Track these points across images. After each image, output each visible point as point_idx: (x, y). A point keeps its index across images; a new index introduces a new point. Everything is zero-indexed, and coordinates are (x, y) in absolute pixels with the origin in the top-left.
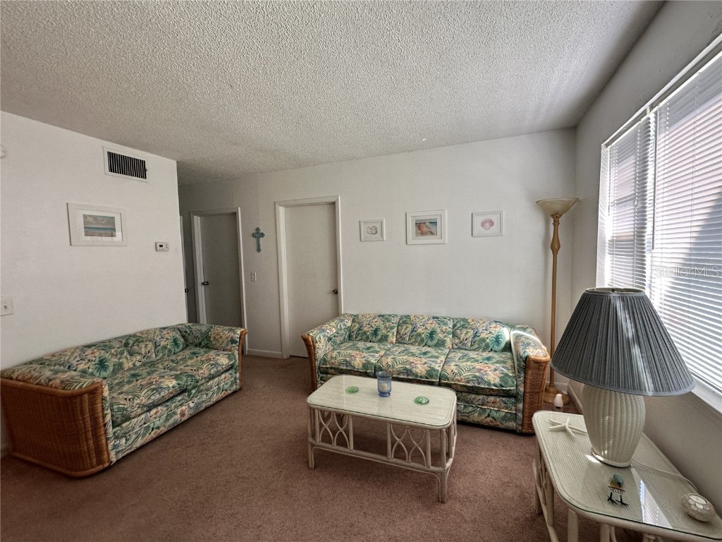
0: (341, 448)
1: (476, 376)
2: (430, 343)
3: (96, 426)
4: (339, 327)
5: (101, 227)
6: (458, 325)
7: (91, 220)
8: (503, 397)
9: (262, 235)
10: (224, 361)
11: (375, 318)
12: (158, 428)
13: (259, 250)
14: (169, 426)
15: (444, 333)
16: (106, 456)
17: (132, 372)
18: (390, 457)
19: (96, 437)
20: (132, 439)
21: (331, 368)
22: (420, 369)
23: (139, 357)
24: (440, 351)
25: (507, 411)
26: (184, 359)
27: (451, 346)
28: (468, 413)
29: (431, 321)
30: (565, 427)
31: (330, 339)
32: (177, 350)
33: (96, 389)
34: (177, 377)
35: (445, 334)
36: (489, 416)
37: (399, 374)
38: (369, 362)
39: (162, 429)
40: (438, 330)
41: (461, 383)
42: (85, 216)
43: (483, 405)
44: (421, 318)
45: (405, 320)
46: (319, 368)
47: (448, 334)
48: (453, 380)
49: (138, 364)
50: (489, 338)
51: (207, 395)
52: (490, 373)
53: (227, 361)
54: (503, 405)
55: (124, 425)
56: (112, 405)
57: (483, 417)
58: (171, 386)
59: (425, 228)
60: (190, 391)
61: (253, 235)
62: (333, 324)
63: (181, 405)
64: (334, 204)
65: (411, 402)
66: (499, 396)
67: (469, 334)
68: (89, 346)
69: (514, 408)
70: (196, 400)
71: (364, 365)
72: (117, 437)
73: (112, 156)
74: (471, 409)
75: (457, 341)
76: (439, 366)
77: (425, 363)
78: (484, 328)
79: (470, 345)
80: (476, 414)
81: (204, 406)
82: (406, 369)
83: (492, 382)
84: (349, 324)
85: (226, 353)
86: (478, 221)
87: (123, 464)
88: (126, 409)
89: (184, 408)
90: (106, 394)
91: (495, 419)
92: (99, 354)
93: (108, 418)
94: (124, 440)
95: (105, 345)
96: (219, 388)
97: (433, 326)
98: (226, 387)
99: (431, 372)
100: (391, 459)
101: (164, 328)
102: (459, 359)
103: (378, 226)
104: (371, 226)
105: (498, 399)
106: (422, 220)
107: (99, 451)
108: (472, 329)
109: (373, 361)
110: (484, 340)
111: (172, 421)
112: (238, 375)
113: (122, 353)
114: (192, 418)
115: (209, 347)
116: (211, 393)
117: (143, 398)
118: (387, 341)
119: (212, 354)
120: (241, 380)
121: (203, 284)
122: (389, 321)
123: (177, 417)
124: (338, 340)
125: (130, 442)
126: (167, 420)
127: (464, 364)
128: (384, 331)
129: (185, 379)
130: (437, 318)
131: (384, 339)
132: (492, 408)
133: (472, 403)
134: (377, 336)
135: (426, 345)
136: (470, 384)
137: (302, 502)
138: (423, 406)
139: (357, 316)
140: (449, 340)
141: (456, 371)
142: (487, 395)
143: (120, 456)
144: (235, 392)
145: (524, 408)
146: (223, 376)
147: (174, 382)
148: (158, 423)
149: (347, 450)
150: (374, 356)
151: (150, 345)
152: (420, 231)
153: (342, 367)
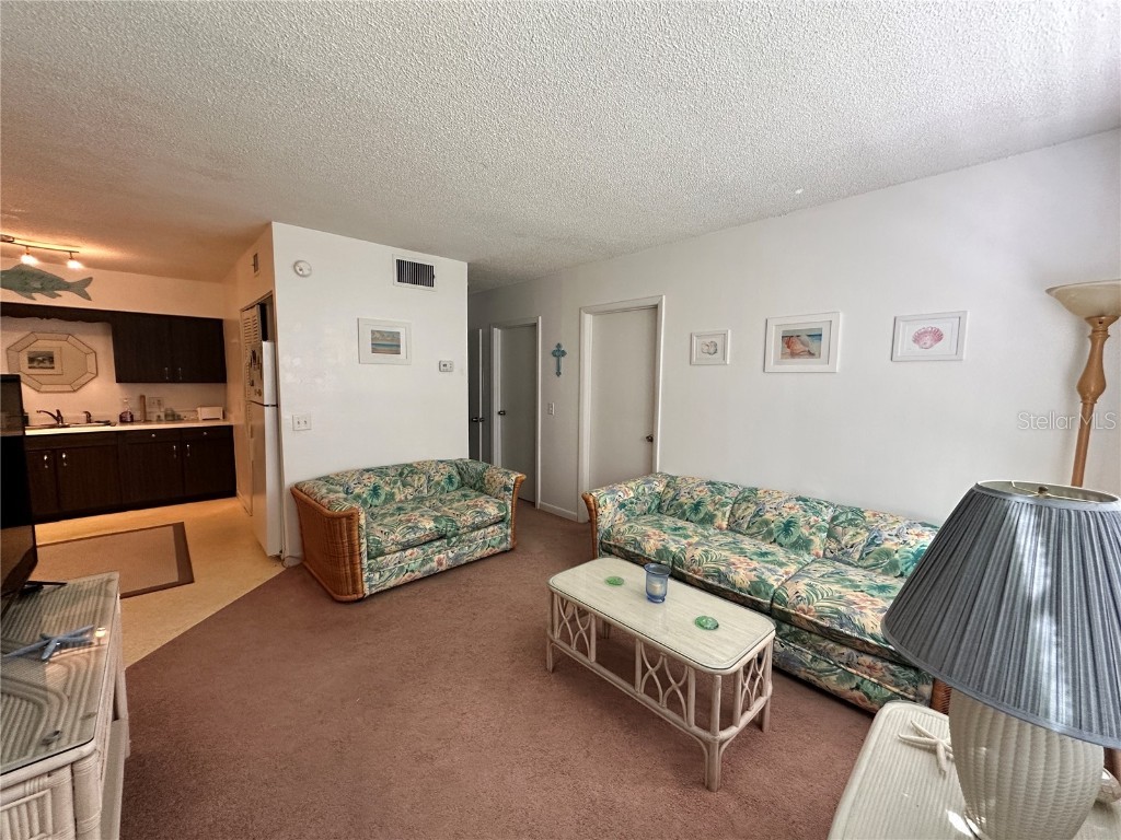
0: (581, 656)
1: (838, 612)
2: (782, 539)
3: (353, 553)
4: (640, 490)
5: (386, 344)
6: (842, 518)
7: (378, 335)
8: (892, 662)
9: (564, 353)
10: (492, 510)
11: (701, 484)
12: (412, 571)
13: (559, 374)
14: (425, 572)
15: (811, 528)
16: (360, 586)
17: (400, 505)
18: (638, 689)
19: (353, 564)
20: (386, 577)
21: (615, 546)
22: (742, 576)
23: (411, 490)
24: (793, 556)
25: (897, 690)
26: (451, 501)
27: (821, 553)
28: (820, 672)
29: (790, 504)
30: (936, 745)
31: (622, 506)
32: (451, 488)
33: (352, 515)
34: (436, 519)
35: (814, 530)
36: (858, 688)
37: (707, 576)
38: (666, 549)
39: (417, 573)
40: (802, 521)
41: (807, 617)
42: (373, 332)
43: (848, 665)
44: (776, 495)
45: (748, 496)
46: (601, 543)
47: (819, 529)
48: (794, 607)
49: (410, 497)
50: (901, 552)
51: (470, 547)
52: (869, 613)
53: (496, 511)
54: (890, 678)
55: (379, 559)
56: (368, 535)
57: (846, 687)
58: (428, 527)
59: (799, 344)
60: (449, 539)
61: (554, 354)
62: (632, 485)
63: (440, 552)
64: (656, 308)
65: (690, 619)
66: (884, 659)
67: (859, 539)
68: (368, 471)
69: (911, 689)
70: (456, 550)
71: (659, 552)
72: (371, 570)
73: (400, 263)
74: (824, 665)
75: (834, 546)
76: (777, 580)
77: (755, 569)
78: (894, 532)
79: (858, 557)
80: (834, 678)
81: (465, 559)
82: (719, 571)
83: (869, 631)
84: (660, 488)
85: (497, 500)
86: (906, 333)
87: (375, 600)
88: (379, 542)
89: (442, 556)
90: (362, 522)
91: (870, 698)
92: (375, 480)
93: (364, 547)
94: (377, 575)
95: (381, 472)
96: (484, 542)
97: (793, 512)
98: (493, 543)
99: (758, 586)
100: (639, 692)
101: (442, 462)
102: (823, 576)
103: (718, 341)
104: (708, 341)
105: (880, 664)
106: (794, 331)
107: (355, 579)
108: (868, 530)
109: (673, 548)
110: (888, 554)
111: (427, 567)
112: (509, 531)
113: (395, 483)
114: (450, 570)
115: (482, 491)
116: (474, 546)
117: (397, 536)
118: (712, 523)
119: (483, 499)
120: (514, 539)
121: (499, 413)
122: (721, 492)
123: (434, 564)
124: (638, 509)
125: (383, 579)
126: (422, 565)
127: (826, 586)
128: (711, 508)
129: (444, 523)
130: (805, 500)
131: (708, 520)
132: (865, 676)
133: (828, 656)
134: (698, 514)
135: (775, 541)
136: (825, 623)
137: (520, 705)
138: (704, 631)
139: (674, 478)
140: (818, 542)
141: (804, 595)
142: (859, 651)
143: (374, 591)
144: (504, 552)
145: (933, 694)
146: (491, 529)
147: (432, 524)
148: (413, 566)
149: (587, 661)
150: (678, 542)
151: (424, 479)
152: (788, 351)
153: (628, 548)
